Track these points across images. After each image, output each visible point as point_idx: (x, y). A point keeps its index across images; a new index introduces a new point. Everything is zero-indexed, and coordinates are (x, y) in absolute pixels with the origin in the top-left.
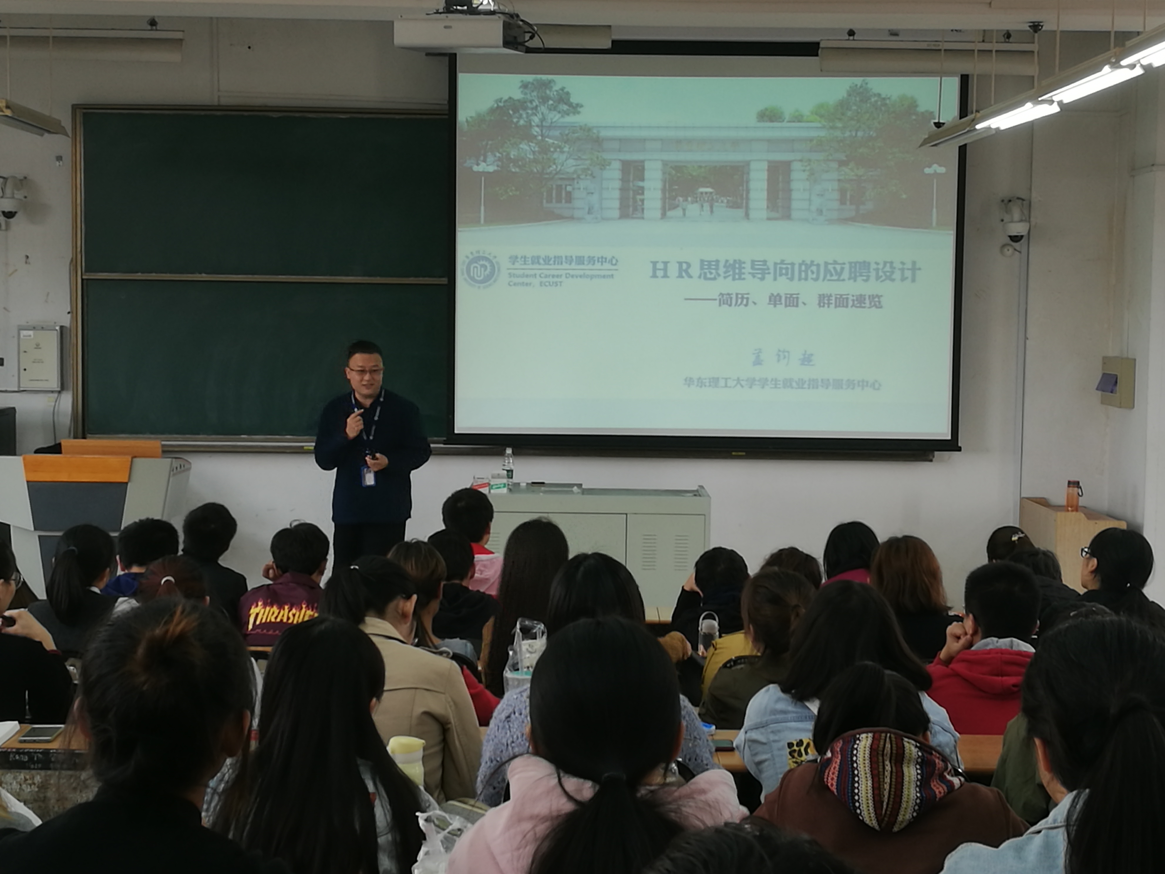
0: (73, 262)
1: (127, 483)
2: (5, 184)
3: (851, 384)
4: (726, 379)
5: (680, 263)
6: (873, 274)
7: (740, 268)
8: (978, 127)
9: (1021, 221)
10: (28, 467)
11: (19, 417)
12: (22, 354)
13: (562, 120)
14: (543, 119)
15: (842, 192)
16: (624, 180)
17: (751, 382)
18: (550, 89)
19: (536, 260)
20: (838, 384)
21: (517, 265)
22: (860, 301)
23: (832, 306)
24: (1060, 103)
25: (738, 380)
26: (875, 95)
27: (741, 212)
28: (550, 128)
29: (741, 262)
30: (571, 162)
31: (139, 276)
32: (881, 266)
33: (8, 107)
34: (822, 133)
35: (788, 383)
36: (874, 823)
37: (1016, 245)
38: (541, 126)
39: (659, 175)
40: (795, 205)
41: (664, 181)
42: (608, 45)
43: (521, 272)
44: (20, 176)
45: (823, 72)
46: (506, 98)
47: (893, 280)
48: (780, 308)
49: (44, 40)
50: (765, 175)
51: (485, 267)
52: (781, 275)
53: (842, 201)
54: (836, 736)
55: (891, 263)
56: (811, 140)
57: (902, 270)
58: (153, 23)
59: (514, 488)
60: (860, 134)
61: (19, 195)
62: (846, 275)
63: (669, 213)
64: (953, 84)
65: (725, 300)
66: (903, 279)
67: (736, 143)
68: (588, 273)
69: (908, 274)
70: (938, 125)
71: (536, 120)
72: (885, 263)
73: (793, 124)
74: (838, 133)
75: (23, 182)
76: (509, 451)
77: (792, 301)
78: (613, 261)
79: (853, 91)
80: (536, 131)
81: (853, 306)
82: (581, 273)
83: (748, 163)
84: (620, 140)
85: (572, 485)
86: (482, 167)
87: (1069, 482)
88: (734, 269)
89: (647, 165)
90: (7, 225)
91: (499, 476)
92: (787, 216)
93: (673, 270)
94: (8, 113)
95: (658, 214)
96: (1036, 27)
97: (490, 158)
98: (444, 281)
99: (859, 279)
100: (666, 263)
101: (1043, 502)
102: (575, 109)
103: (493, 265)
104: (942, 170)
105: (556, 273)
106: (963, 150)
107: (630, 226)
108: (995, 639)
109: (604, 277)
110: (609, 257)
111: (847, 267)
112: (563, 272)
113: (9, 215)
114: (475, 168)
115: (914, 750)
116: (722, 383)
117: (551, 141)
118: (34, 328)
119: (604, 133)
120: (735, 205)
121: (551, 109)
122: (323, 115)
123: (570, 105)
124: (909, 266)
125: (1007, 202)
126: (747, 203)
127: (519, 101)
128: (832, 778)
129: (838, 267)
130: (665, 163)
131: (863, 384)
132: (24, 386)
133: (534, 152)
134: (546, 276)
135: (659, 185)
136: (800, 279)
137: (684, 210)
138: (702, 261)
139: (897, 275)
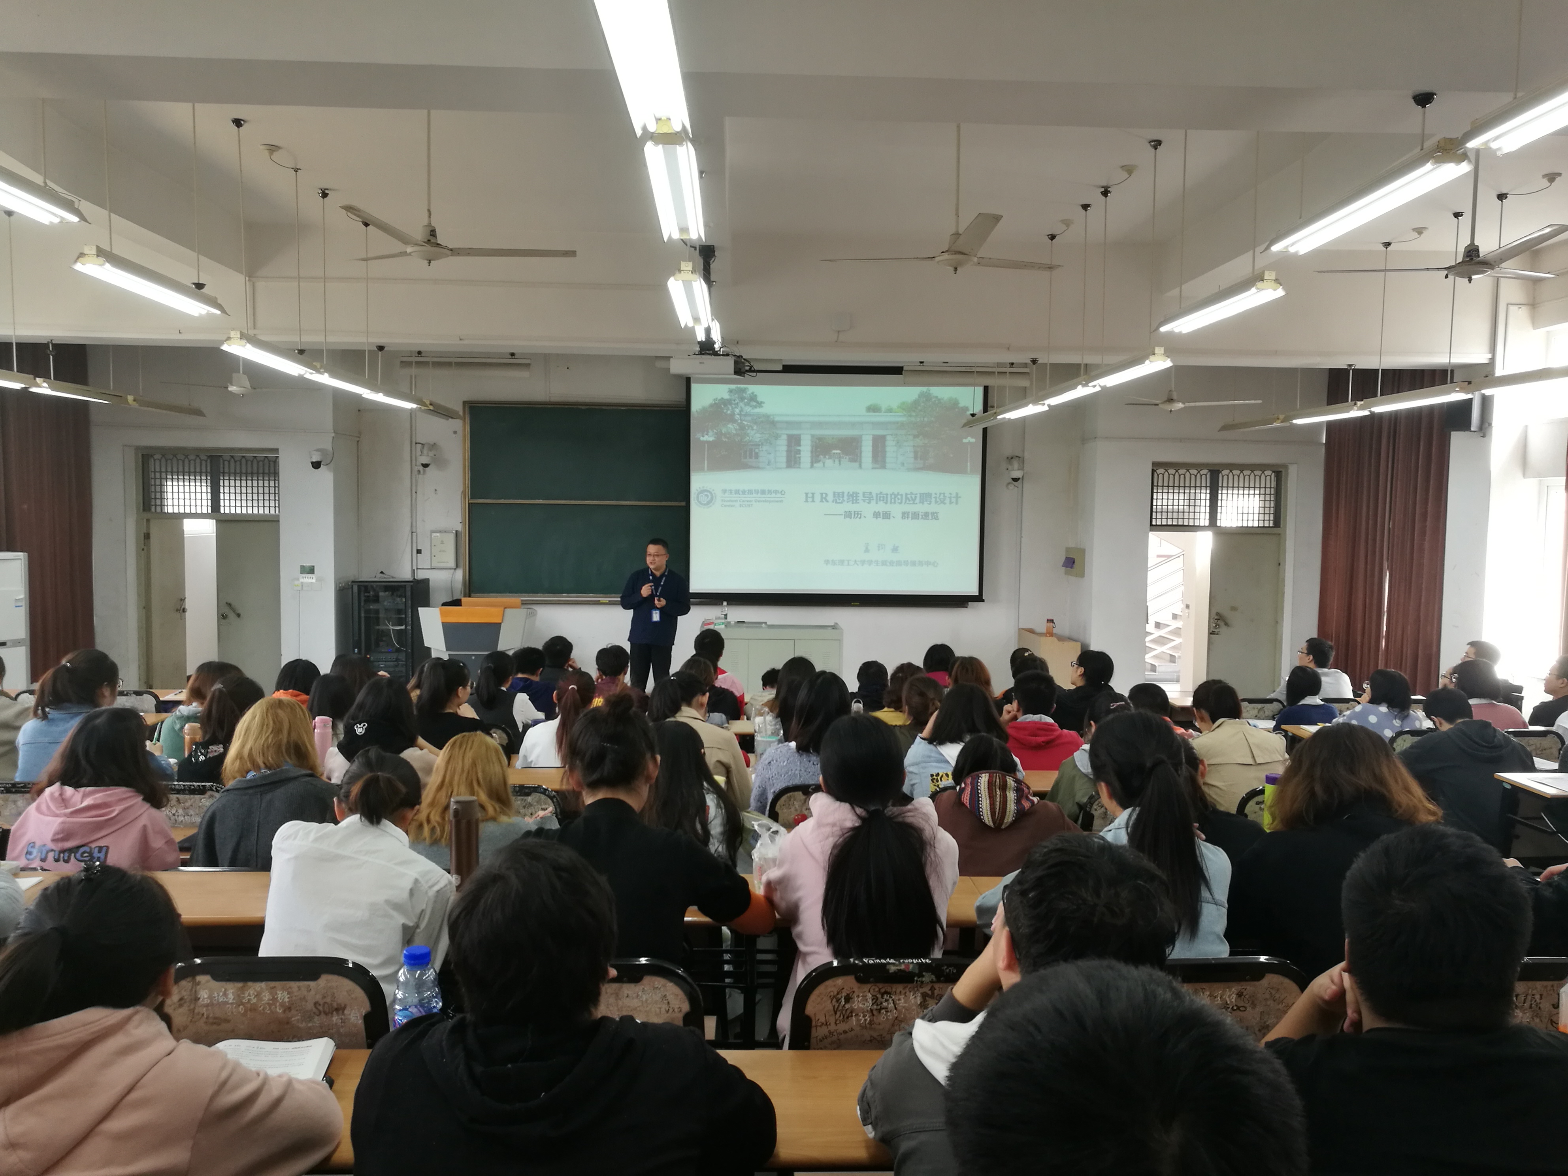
0: (464, 493)
1: (501, 624)
2: (423, 448)
3: (921, 563)
4: (848, 561)
5: (822, 494)
6: (933, 500)
7: (857, 497)
8: (999, 417)
9: (1019, 469)
10: (442, 614)
11: (431, 583)
12: (433, 547)
13: (752, 411)
14: (741, 411)
15: (916, 453)
16: (789, 445)
17: (863, 562)
18: (746, 393)
19: (737, 492)
20: (913, 563)
21: (726, 495)
22: (926, 515)
23: (910, 519)
24: (1049, 406)
25: (855, 561)
26: (934, 397)
27: (857, 464)
28: (746, 415)
29: (857, 493)
30: (758, 435)
31: (502, 501)
32: (938, 496)
33: (431, 404)
34: (904, 419)
35: (884, 563)
36: (991, 824)
37: (1016, 483)
38: (740, 415)
39: (809, 443)
40: (888, 460)
41: (812, 447)
42: (780, 368)
43: (728, 499)
44: (432, 443)
45: (905, 384)
46: (719, 398)
47: (945, 504)
48: (880, 520)
49: (449, 364)
50: (871, 443)
51: (707, 496)
52: (880, 500)
53: (916, 458)
54: (968, 774)
55: (944, 494)
56: (897, 423)
57: (950, 498)
58: (513, 354)
59: (728, 625)
60: (926, 419)
61: (431, 454)
62: (918, 500)
63: (815, 465)
64: (980, 391)
65: (848, 515)
66: (951, 503)
67: (853, 425)
68: (767, 499)
69: (954, 500)
70: (973, 415)
71: (737, 411)
72: (940, 494)
73: (886, 414)
74: (913, 419)
75: (433, 446)
76: (725, 603)
77: (887, 516)
78: (782, 493)
79: (922, 395)
80: (737, 417)
81: (922, 518)
82: (764, 499)
83: (861, 436)
84: (787, 422)
85: (762, 623)
86: (706, 438)
87: (1048, 620)
88: (853, 497)
89: (802, 437)
90: (424, 471)
91: (719, 618)
92: (883, 467)
93: (818, 498)
94: (431, 408)
95: (809, 465)
96: (1034, 361)
97: (710, 433)
98: (683, 504)
99: (925, 503)
100: (813, 494)
101: (1031, 631)
102: (760, 404)
103: (711, 493)
104: (973, 440)
105: (749, 499)
106: (985, 430)
107: (792, 473)
108: (1032, 715)
109: (777, 501)
110: (780, 490)
111: (918, 496)
112: (753, 499)
113: (425, 466)
114: (702, 439)
115: (1013, 783)
116: (846, 563)
117: (746, 423)
118: (440, 532)
119: (777, 419)
120: (853, 460)
121: (748, 404)
122: (612, 408)
123: (757, 402)
124: (954, 495)
125: (1011, 459)
126: (861, 459)
127: (727, 400)
128: (966, 799)
129: (913, 496)
130: (813, 436)
131: (928, 563)
132: (434, 565)
133: (736, 430)
134: (743, 501)
135: (809, 448)
136: (891, 503)
137: (824, 463)
138: (834, 493)
139: (947, 501)
